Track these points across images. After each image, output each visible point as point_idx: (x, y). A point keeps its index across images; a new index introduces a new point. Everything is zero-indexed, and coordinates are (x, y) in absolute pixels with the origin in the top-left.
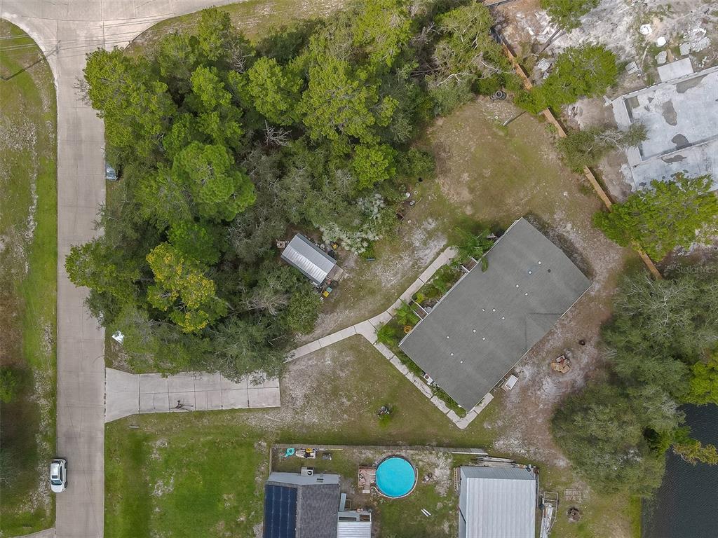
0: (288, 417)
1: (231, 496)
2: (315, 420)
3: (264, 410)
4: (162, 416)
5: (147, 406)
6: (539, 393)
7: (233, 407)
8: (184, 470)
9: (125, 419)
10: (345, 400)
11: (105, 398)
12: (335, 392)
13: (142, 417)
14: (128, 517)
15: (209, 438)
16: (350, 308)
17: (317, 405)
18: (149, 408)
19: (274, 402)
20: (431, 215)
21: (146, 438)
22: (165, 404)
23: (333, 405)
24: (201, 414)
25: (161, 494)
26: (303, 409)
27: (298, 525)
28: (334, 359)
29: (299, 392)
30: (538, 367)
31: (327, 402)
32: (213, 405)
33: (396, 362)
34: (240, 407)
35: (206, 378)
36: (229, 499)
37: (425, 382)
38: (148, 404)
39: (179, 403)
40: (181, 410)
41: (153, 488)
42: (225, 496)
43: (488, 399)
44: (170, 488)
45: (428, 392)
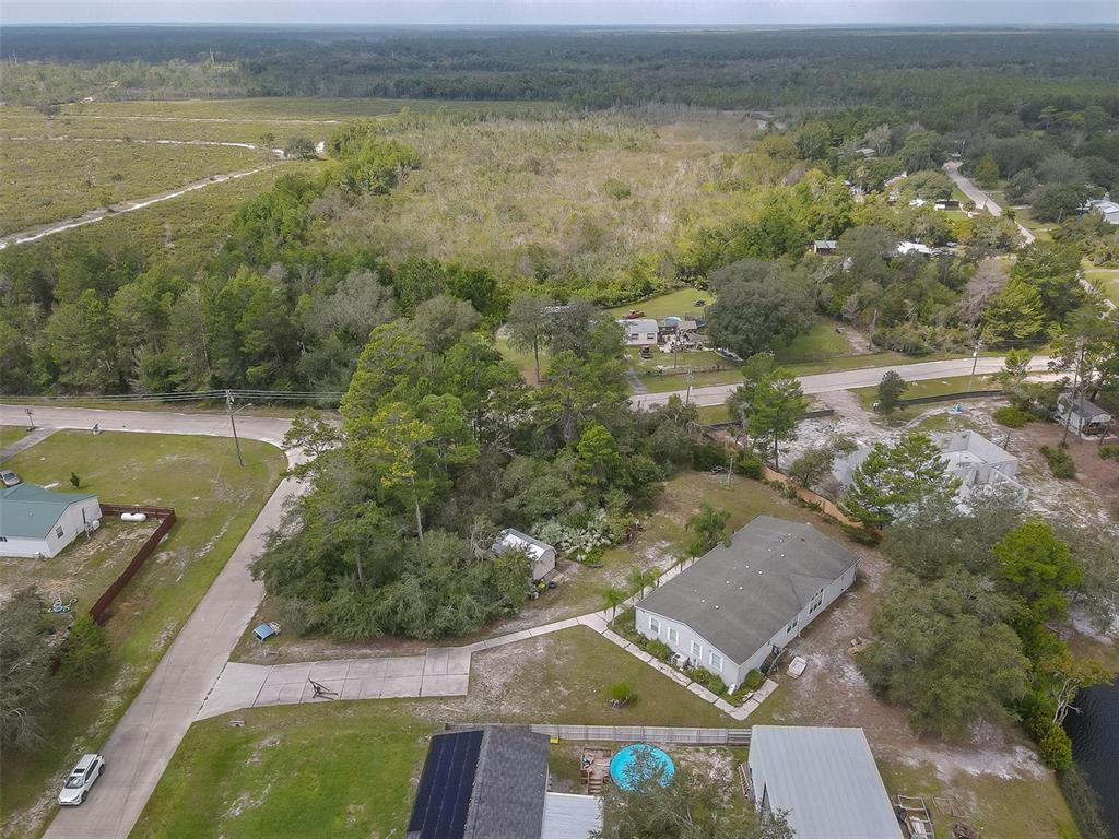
0: (476, 707)
1: (361, 807)
2: (517, 711)
3: (441, 699)
4: (283, 709)
6: (842, 681)
7: (397, 695)
8: (294, 773)
9: (227, 716)
10: (561, 689)
11: (209, 693)
12: (548, 681)
13: (255, 711)
15: (349, 732)
16: (571, 605)
17: (521, 694)
18: (272, 698)
19: (459, 689)
20: (664, 538)
21: (249, 740)
22: (296, 694)
23: (546, 694)
24: (347, 704)
25: (238, 813)
26: (499, 698)
28: (547, 648)
29: (496, 682)
30: (830, 655)
31: (535, 691)
32: (368, 693)
33: (634, 650)
34: (407, 695)
35: (365, 666)
36: (357, 811)
37: (677, 669)
38: (270, 696)
39: (318, 691)
40: (318, 700)
41: (228, 807)
42: (351, 808)
43: (770, 686)
44: (259, 801)
45: (682, 680)
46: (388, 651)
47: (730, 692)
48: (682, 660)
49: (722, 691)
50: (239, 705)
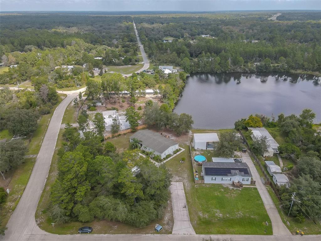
0: (186, 181)
1: (216, 193)
2: (186, 175)
3: (184, 186)
4: (190, 213)
5: (186, 218)
8: (210, 206)
11: (185, 234)
13: (191, 220)
14: (234, 226)
15: (196, 199)
17: (181, 175)
18: (187, 217)
19: (181, 183)
21: (200, 219)
22: (186, 212)
23: (181, 171)
24: (188, 202)
25: (221, 214)
26: (183, 177)
31: (180, 173)
32: (184, 198)
34: (184, 191)
35: (174, 200)
36: (217, 193)
37: (173, 155)
40: (187, 207)
41: (220, 217)
44: (218, 211)
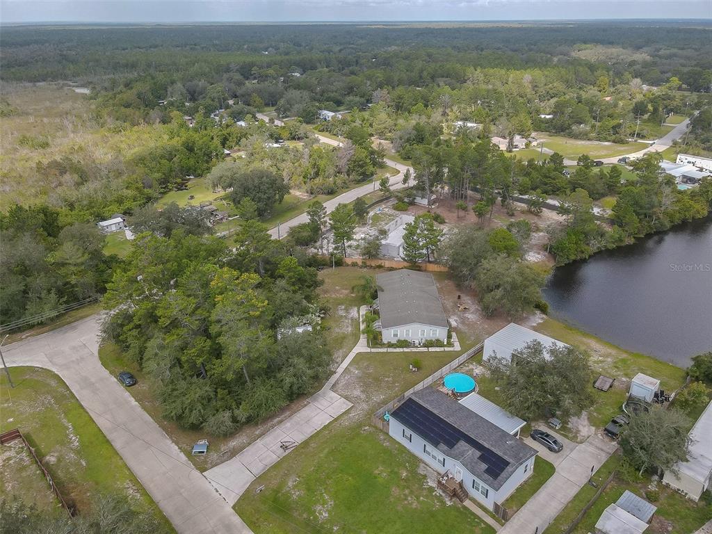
0: (365, 406)
1: (380, 468)
3: (346, 413)
4: (277, 465)
6: (470, 320)
7: (323, 425)
8: (329, 483)
9: (247, 491)
11: (217, 491)
12: (377, 380)
13: (260, 478)
16: (340, 349)
17: (375, 391)
18: (261, 468)
19: (347, 405)
20: (339, 305)
21: (277, 490)
22: (273, 456)
23: (383, 385)
24: (306, 443)
25: (327, 515)
26: (368, 397)
27: (436, 412)
28: (358, 369)
29: (357, 393)
30: (456, 314)
31: (378, 386)
32: (309, 433)
33: (390, 350)
34: (328, 422)
35: (287, 425)
36: (381, 471)
37: (417, 347)
38: (258, 468)
39: (284, 447)
40: (288, 452)
41: (316, 517)
42: (376, 472)
43: (454, 334)
44: (330, 503)
45: (425, 349)
46: (288, 413)
47: (445, 343)
48: (417, 342)
49: (441, 345)
50: (247, 483)
